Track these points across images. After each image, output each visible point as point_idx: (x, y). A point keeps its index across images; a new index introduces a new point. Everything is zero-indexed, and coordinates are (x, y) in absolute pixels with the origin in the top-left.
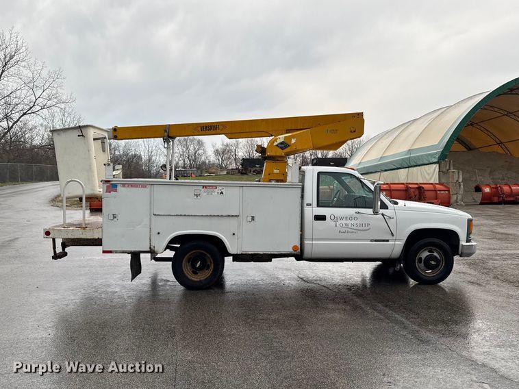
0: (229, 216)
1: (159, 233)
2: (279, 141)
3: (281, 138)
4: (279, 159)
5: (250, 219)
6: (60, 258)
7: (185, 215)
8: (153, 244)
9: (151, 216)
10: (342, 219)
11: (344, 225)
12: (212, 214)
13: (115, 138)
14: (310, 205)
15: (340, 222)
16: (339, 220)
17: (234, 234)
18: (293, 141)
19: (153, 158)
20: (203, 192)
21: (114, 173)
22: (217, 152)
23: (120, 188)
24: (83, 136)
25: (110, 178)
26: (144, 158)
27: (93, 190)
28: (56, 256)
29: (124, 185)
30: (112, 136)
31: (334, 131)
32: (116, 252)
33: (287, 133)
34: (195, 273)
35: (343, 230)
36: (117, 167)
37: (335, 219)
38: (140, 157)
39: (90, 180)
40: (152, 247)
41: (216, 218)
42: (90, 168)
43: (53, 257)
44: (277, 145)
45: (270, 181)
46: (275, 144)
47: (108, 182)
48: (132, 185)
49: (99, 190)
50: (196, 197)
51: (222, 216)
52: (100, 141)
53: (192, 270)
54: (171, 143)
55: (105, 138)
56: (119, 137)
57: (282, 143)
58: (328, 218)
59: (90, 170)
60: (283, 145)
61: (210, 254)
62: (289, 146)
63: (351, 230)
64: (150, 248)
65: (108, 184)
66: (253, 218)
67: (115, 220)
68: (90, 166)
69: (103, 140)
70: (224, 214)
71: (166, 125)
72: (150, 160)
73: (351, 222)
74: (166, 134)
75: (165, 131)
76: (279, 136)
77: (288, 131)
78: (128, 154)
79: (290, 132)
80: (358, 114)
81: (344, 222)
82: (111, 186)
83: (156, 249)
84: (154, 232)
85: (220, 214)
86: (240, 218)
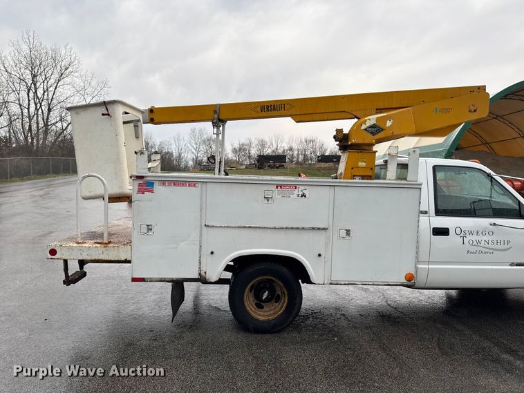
0: (313, 229)
1: (212, 253)
2: (368, 124)
3: (372, 119)
4: (367, 148)
5: (343, 233)
6: (74, 283)
7: (250, 227)
8: (203, 269)
9: (201, 227)
10: (471, 233)
11: (475, 243)
12: (290, 226)
13: (152, 121)
14: (426, 213)
15: (469, 237)
16: (467, 235)
17: (320, 255)
18: (389, 123)
19: (183, 155)
20: (276, 194)
21: (150, 165)
22: (235, 151)
23: (157, 187)
24: (108, 115)
25: (144, 173)
26: (175, 154)
27: (121, 187)
28: (69, 281)
29: (163, 183)
30: (147, 119)
31: (447, 110)
32: (151, 280)
33: (377, 113)
34: (259, 306)
35: (473, 249)
36: (153, 157)
37: (462, 233)
38: (171, 154)
39: (117, 174)
40: (203, 273)
41: (295, 231)
42: (118, 159)
43: (65, 283)
44: (366, 129)
45: (353, 177)
46: (364, 127)
47: (142, 177)
48: (175, 183)
49: (129, 187)
50: (266, 201)
51: (303, 228)
52: (132, 124)
53: (256, 302)
54: (221, 128)
55: (139, 121)
56: (156, 121)
57: (372, 127)
58: (452, 232)
59: (117, 161)
60: (375, 129)
61: (283, 282)
62: (382, 130)
63: (485, 250)
64: (200, 274)
65: (141, 182)
66: (348, 232)
67: (150, 233)
68: (118, 154)
69: (136, 123)
70: (305, 226)
71: (216, 105)
72: (180, 156)
73: (485, 238)
74: (216, 116)
75: (215, 112)
76: (369, 117)
77: (379, 111)
78: (162, 151)
79: (381, 112)
80: (479, 88)
81: (474, 237)
82: (145, 184)
83: (207, 277)
84: (206, 251)
85: (300, 226)
86: (329, 232)
